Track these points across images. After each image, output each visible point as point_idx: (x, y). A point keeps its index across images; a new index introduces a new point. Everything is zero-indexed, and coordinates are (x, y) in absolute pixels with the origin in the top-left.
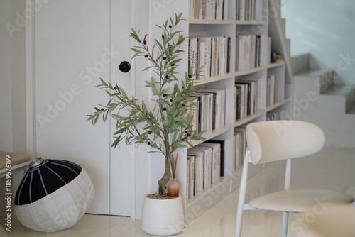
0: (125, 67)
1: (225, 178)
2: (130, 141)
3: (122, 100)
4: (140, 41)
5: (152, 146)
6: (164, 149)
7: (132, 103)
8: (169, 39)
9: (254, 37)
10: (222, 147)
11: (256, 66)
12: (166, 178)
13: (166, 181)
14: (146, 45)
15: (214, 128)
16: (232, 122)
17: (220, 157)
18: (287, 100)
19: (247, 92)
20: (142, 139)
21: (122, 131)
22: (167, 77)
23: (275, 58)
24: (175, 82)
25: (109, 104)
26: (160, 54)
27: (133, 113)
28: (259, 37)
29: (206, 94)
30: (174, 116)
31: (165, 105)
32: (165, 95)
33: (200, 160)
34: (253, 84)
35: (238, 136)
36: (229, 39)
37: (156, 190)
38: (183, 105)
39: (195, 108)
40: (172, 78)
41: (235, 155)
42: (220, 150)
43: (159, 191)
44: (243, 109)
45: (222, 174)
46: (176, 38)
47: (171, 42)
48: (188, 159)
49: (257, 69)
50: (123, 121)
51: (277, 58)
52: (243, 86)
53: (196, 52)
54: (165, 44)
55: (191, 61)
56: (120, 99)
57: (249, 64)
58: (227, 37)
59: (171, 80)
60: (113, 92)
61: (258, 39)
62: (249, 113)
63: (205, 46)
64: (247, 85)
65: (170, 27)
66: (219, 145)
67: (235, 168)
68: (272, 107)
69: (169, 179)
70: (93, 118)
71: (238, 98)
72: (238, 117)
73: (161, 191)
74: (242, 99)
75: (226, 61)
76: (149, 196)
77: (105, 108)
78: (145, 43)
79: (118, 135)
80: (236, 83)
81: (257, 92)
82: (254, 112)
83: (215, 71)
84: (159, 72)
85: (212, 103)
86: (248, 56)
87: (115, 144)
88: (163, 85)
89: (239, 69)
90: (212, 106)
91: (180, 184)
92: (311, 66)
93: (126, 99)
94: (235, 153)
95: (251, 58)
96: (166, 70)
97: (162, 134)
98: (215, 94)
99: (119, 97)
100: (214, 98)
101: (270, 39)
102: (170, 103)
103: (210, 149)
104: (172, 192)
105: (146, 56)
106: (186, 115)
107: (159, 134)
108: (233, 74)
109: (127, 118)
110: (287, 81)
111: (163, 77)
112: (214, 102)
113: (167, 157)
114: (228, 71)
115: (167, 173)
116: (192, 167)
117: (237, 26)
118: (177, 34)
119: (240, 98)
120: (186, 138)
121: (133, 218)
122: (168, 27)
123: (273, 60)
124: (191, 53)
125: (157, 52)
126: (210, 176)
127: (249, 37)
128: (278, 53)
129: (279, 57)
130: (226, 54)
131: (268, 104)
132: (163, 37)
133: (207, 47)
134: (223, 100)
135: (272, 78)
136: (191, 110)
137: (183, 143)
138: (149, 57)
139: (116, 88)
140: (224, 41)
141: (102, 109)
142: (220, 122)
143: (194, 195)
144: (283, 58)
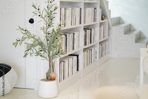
0: (31, 21)
1: (79, 72)
2: (32, 55)
3: (29, 36)
4: (36, 9)
5: (43, 57)
6: (48, 58)
7: (33, 37)
8: (50, 8)
9: (93, 9)
10: (78, 57)
11: (94, 21)
12: (49, 72)
13: (50, 73)
14: (39, 10)
15: (73, 49)
16: (82, 46)
17: (77, 62)
18: (109, 37)
19: (90, 33)
20: (38, 54)
21: (28, 50)
22: (49, 25)
23: (103, 18)
24: (53, 28)
25: (22, 38)
26: (46, 15)
27: (35, 42)
28: (96, 9)
29: (70, 33)
30: (51, 43)
31: (48, 38)
32: (49, 34)
33: (66, 63)
34: (93, 29)
35: (85, 52)
36: (81, 9)
37: (45, 77)
38: (57, 38)
39: (64, 40)
40: (51, 26)
41: (84, 61)
42: (77, 59)
43: (47, 77)
44: (88, 40)
45: (78, 70)
46: (53, 8)
47: (51, 9)
48: (60, 63)
49: (95, 23)
50: (29, 46)
51: (105, 18)
52: (88, 30)
53: (64, 14)
54: (48, 10)
55: (62, 18)
56: (28, 35)
57: (91, 20)
58: (80, 8)
59: (51, 27)
60: (24, 32)
61: (95, 10)
62: (91, 42)
63: (68, 12)
64: (90, 30)
65: (51, 2)
66: (76, 57)
67: (84, 67)
68: (102, 40)
69: (51, 72)
70: (15, 44)
71: (85, 36)
72: (85, 44)
73: (47, 78)
74: (88, 36)
75: (79, 19)
76: (42, 80)
77: (20, 40)
78: (39, 9)
79: (26, 52)
80: (84, 29)
81: (95, 33)
82: (93, 42)
83: (74, 23)
84: (46, 23)
85: (72, 38)
86: (90, 17)
87: (25, 56)
88: (47, 29)
89: (86, 22)
90: (72, 39)
91: (56, 74)
92: (121, 22)
93: (30, 36)
94: (84, 60)
95: (92, 18)
96: (49, 22)
97: (47, 51)
98: (74, 34)
99: (27, 35)
100: (74, 36)
101: (101, 9)
102: (51, 37)
103: (72, 58)
104: (52, 78)
105: (39, 16)
106: (58, 43)
107: (45, 51)
108: (83, 25)
109: (32, 44)
110: (109, 28)
111: (48, 25)
112: (74, 37)
113: (50, 62)
114: (80, 23)
115: (50, 69)
116: (62, 67)
117: (84, 3)
118: (54, 5)
119: (86, 36)
120: (58, 53)
121: (35, 90)
122: (50, 2)
123: (102, 19)
124: (62, 15)
125: (44, 14)
126: (72, 71)
127: (91, 8)
128: (105, 16)
129: (106, 18)
130: (79, 15)
131: (100, 39)
132: (47, 7)
133: (70, 12)
134: (78, 36)
135: (102, 27)
136: (62, 40)
137: (57, 56)
138: (41, 16)
139: (26, 30)
140: (78, 10)
141: (19, 40)
142: (77, 46)
143: (64, 79)
144: (107, 18)
